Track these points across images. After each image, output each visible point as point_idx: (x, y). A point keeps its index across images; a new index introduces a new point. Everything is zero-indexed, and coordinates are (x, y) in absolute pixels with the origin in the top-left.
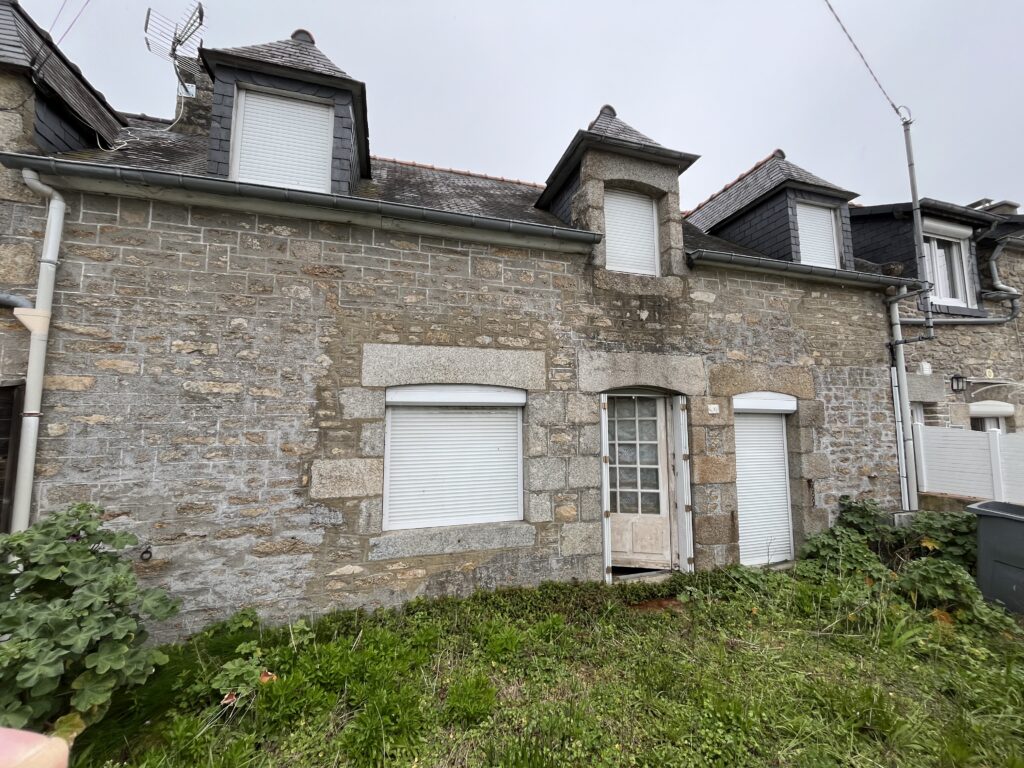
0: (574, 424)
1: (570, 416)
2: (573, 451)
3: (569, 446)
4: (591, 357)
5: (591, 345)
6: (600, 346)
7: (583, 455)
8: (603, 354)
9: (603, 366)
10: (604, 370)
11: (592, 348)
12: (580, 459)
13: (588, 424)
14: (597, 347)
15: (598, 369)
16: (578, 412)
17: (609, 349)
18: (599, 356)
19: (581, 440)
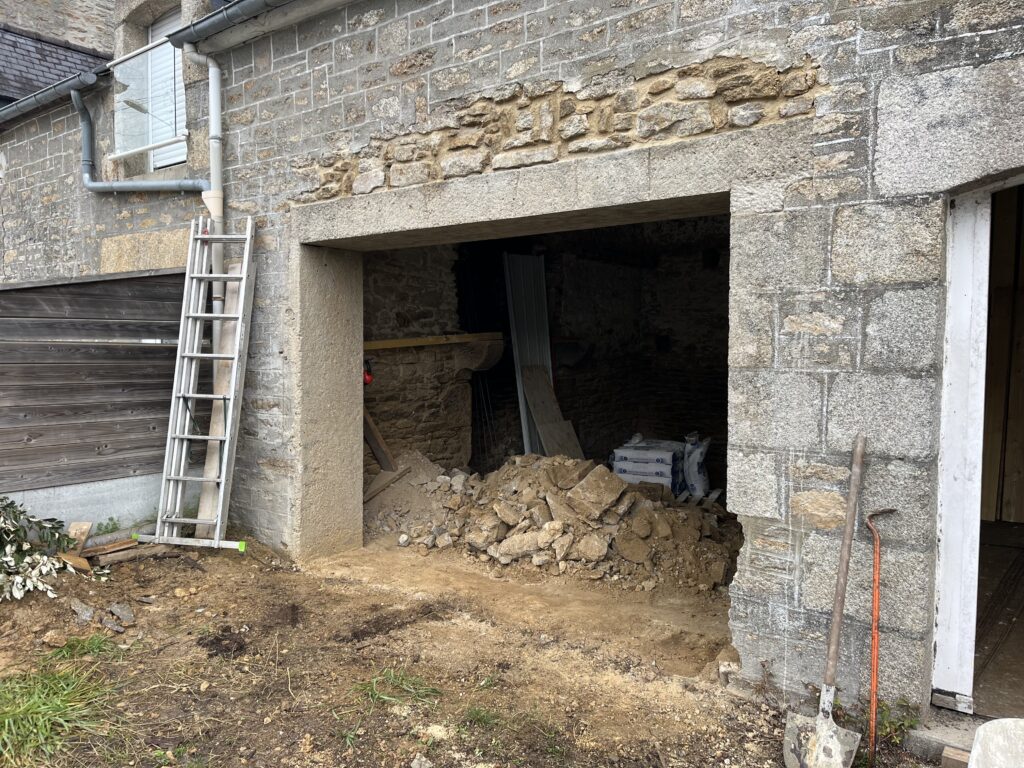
0: (849, 286)
1: (841, 268)
2: (845, 357)
3: (835, 347)
4: (921, 93)
5: (920, 55)
6: (952, 51)
7: (876, 371)
8: (963, 73)
9: (961, 110)
10: (962, 122)
11: (924, 66)
12: (867, 381)
13: (899, 286)
14: (940, 58)
15: (942, 123)
16: (867, 255)
17: (983, 55)
18: (948, 83)
19: (870, 330)
